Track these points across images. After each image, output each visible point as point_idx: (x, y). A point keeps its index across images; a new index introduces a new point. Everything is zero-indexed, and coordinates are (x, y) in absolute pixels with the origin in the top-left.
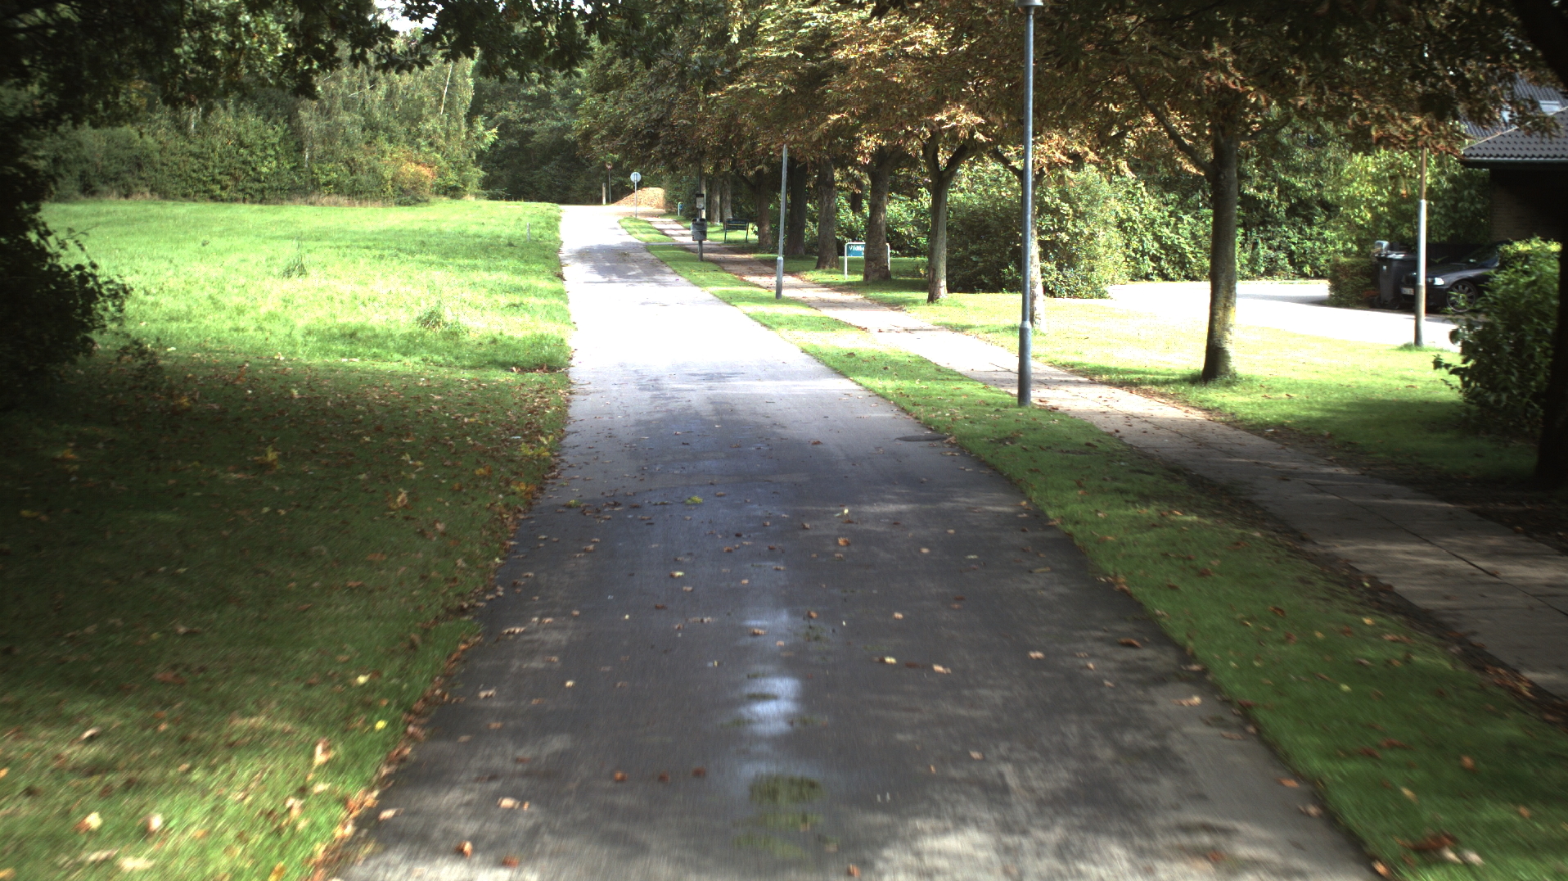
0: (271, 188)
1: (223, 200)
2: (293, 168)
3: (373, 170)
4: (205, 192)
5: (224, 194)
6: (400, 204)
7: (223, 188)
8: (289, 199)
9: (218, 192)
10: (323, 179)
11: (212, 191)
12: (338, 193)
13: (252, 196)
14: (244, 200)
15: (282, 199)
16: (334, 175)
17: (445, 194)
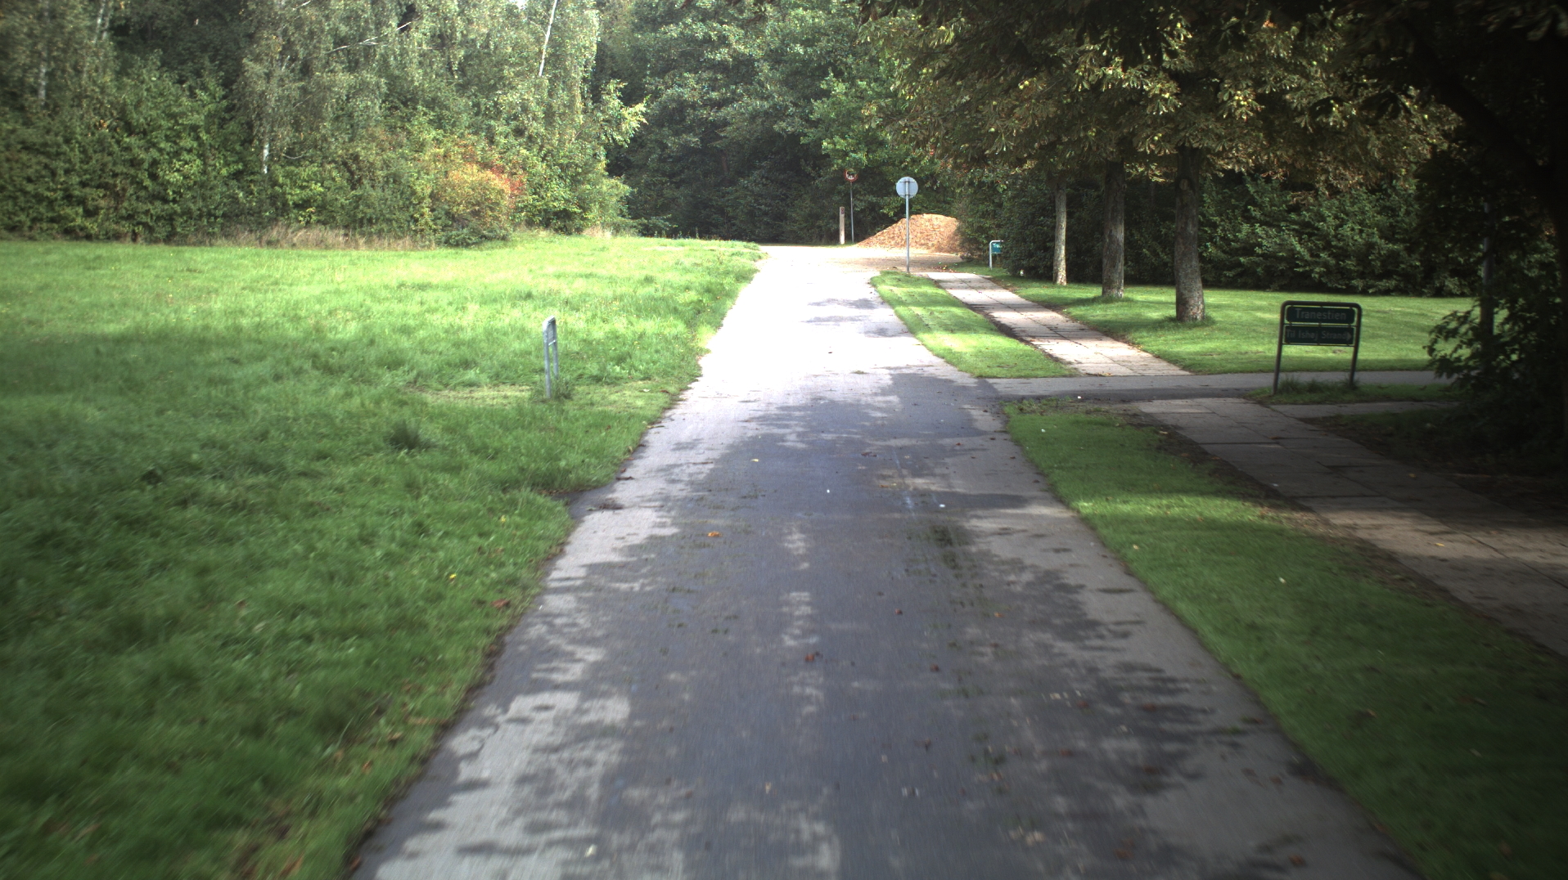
0: (188, 213)
1: (89, 237)
2: (237, 175)
3: (396, 178)
4: (52, 220)
5: (92, 226)
6: (448, 243)
7: (90, 213)
8: (227, 236)
9: (79, 221)
10: (294, 195)
11: (66, 218)
12: (324, 223)
13: (151, 229)
14: (134, 239)
15: (213, 234)
16: (319, 188)
17: (546, 224)
